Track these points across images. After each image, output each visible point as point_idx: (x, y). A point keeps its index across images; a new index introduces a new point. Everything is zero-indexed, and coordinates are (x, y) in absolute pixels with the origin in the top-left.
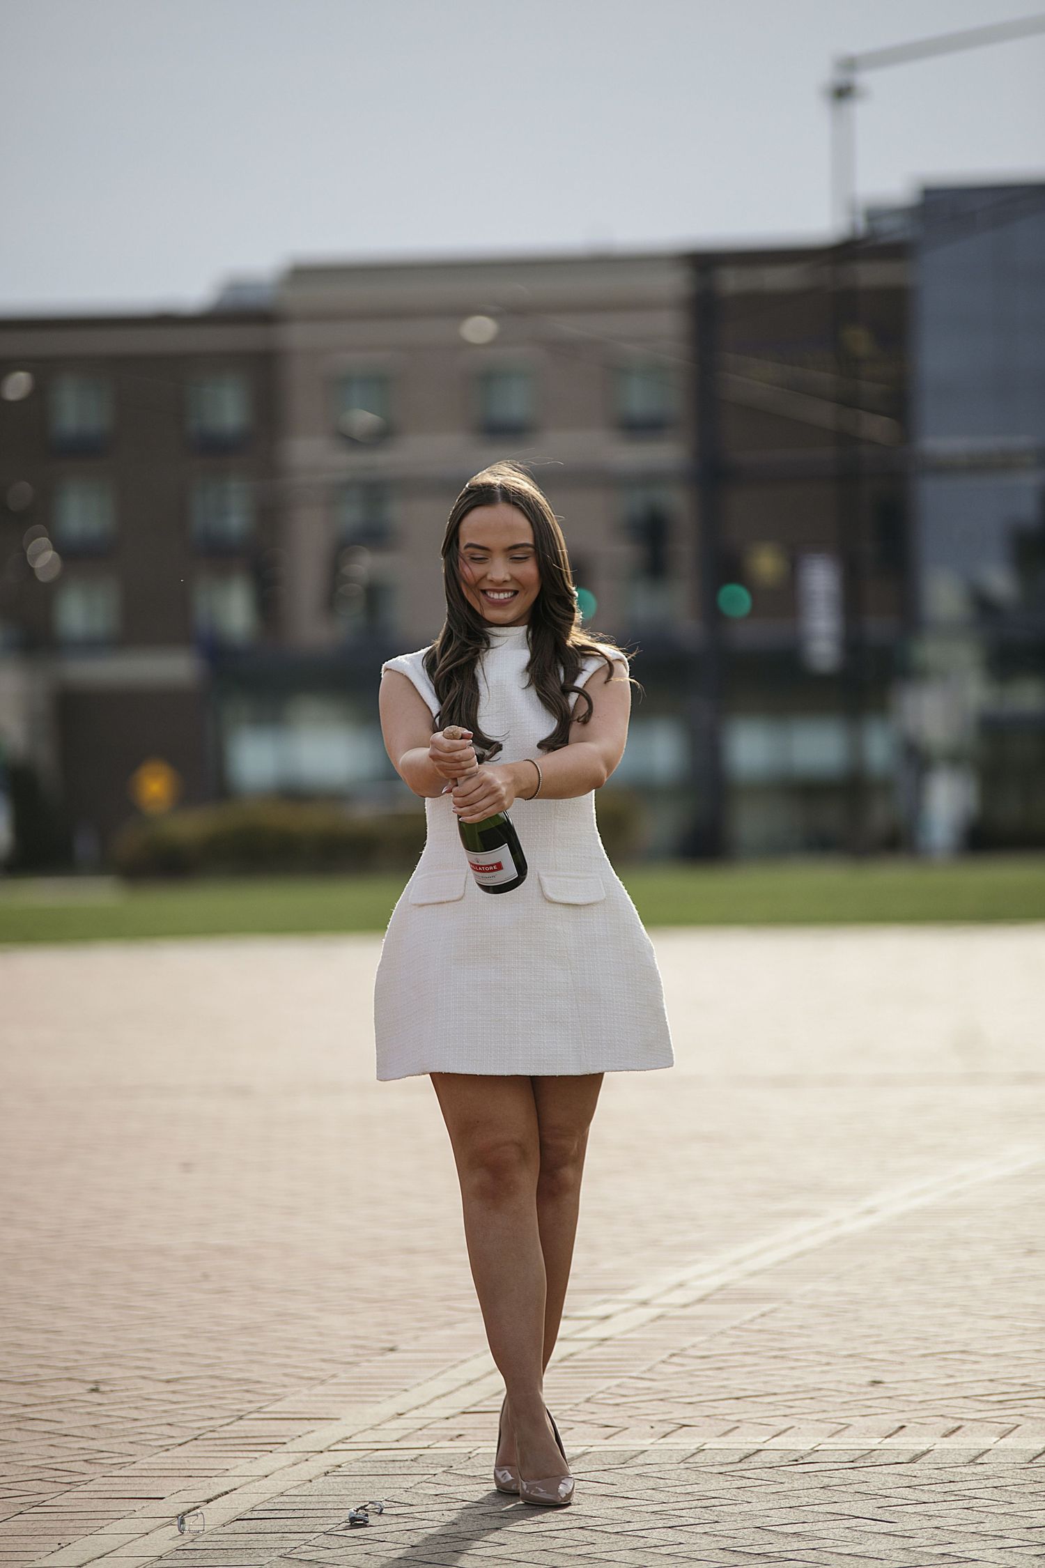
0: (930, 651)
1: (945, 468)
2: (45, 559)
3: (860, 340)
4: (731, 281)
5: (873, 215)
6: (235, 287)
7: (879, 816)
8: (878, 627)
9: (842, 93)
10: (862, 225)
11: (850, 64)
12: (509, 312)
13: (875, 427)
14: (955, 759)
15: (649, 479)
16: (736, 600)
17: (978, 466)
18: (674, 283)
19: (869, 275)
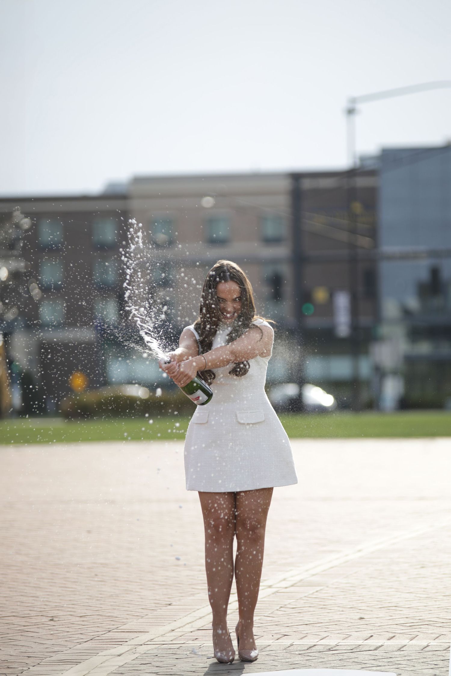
0: (385, 330)
1: (391, 258)
2: (36, 292)
3: (357, 207)
4: (307, 184)
5: (363, 159)
6: (112, 185)
7: (365, 396)
8: (365, 320)
9: (351, 112)
10: (358, 163)
11: (354, 100)
12: (220, 195)
13: (364, 241)
14: (395, 373)
15: (274, 261)
16: (308, 309)
17: (404, 257)
18: (285, 185)
19: (361, 182)
